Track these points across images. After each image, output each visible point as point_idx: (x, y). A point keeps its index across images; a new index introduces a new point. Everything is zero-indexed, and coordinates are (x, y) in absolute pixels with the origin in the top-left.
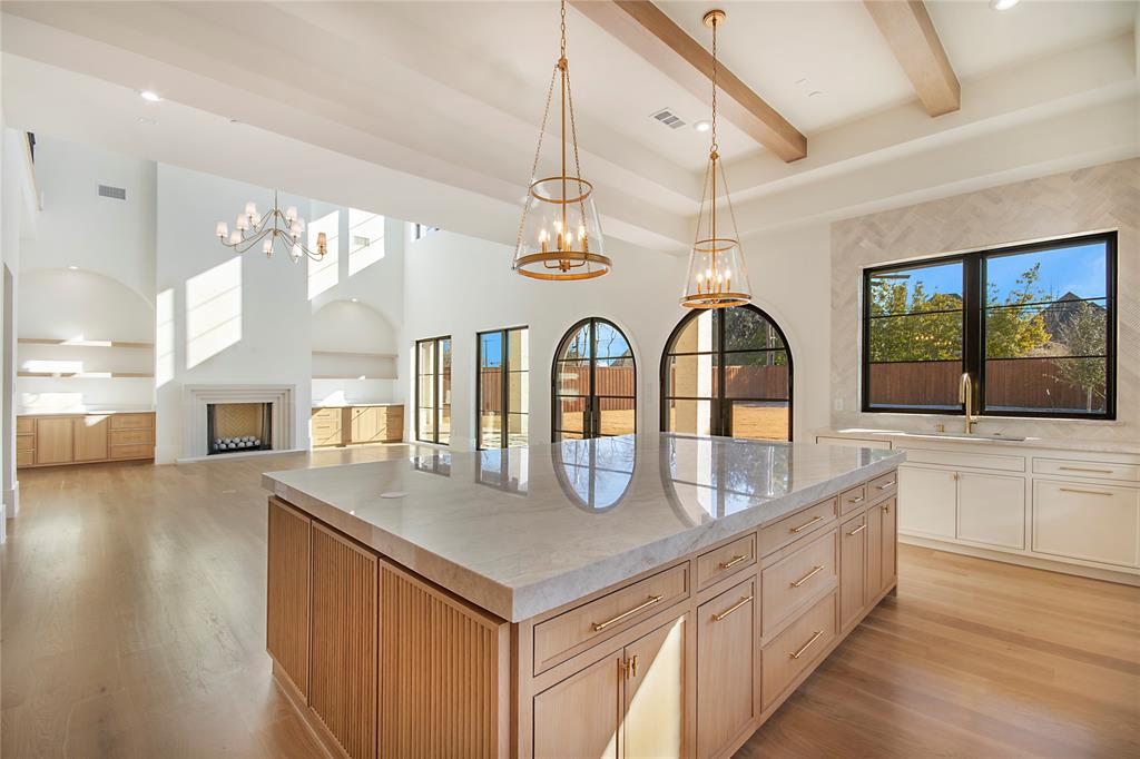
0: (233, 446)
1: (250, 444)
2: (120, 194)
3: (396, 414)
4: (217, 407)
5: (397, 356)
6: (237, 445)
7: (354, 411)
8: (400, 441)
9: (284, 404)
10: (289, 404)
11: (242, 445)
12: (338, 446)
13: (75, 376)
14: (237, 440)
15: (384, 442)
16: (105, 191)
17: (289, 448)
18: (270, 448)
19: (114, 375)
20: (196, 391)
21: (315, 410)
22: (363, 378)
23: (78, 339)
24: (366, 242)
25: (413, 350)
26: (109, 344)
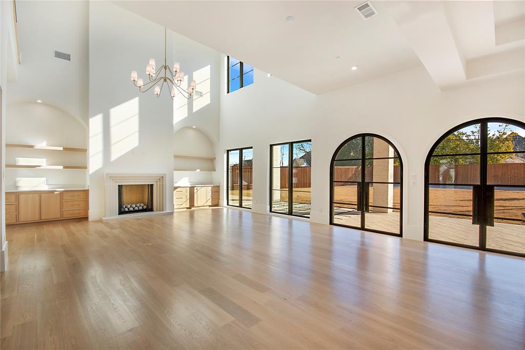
0: (132, 209)
1: (141, 208)
2: (67, 57)
3: (216, 191)
5: (215, 158)
6: (134, 208)
7: (195, 188)
8: (217, 205)
9: (160, 185)
10: (163, 185)
11: (137, 208)
12: (187, 208)
13: (41, 168)
14: (134, 206)
15: (210, 206)
16: (59, 55)
17: (163, 211)
18: (151, 210)
19: (65, 167)
20: (112, 177)
21: (176, 188)
22: (198, 170)
23: (42, 144)
24: (201, 94)
25: (225, 155)
26: (61, 149)
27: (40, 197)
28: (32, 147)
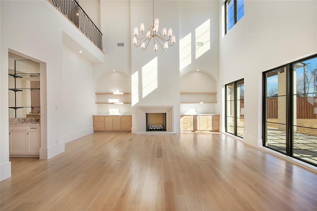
0: (154, 128)
1: (160, 128)
2: (123, 45)
3: (216, 119)
4: (149, 114)
5: (217, 93)
6: (156, 128)
7: (198, 116)
8: (218, 131)
9: (170, 113)
10: (171, 113)
11: (157, 128)
12: (192, 131)
13: (115, 104)
14: (156, 126)
15: (211, 131)
16: (119, 44)
17: (172, 131)
18: (165, 130)
19: (124, 103)
20: (142, 108)
21: (182, 116)
22: (202, 103)
23: (117, 92)
24: (202, 44)
25: (224, 89)
26: (123, 93)
27: (113, 118)
28: (112, 93)
